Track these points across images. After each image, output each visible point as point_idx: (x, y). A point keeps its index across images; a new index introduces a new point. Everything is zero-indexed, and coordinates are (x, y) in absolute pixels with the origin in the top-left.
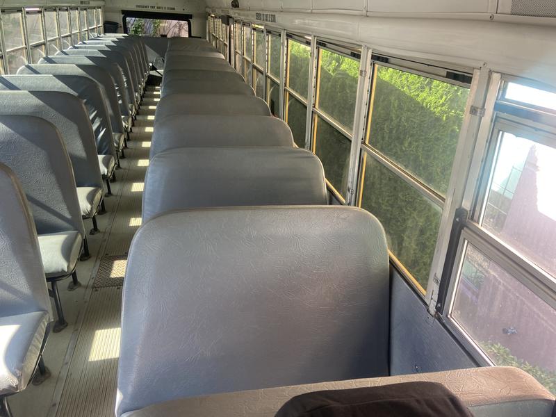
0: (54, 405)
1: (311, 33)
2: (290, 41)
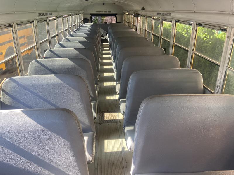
0: (96, 169)
1: (193, 20)
2: (177, 24)
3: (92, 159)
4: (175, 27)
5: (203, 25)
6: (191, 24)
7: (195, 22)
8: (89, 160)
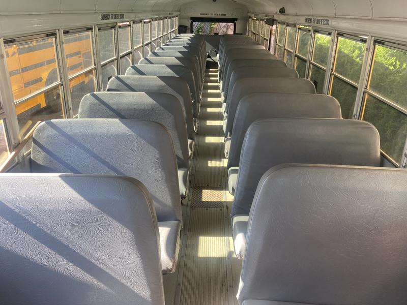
1: (368, 34)
3: (173, 266)
4: (335, 44)
5: (386, 43)
6: (364, 41)
7: (372, 36)
8: (168, 269)
